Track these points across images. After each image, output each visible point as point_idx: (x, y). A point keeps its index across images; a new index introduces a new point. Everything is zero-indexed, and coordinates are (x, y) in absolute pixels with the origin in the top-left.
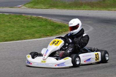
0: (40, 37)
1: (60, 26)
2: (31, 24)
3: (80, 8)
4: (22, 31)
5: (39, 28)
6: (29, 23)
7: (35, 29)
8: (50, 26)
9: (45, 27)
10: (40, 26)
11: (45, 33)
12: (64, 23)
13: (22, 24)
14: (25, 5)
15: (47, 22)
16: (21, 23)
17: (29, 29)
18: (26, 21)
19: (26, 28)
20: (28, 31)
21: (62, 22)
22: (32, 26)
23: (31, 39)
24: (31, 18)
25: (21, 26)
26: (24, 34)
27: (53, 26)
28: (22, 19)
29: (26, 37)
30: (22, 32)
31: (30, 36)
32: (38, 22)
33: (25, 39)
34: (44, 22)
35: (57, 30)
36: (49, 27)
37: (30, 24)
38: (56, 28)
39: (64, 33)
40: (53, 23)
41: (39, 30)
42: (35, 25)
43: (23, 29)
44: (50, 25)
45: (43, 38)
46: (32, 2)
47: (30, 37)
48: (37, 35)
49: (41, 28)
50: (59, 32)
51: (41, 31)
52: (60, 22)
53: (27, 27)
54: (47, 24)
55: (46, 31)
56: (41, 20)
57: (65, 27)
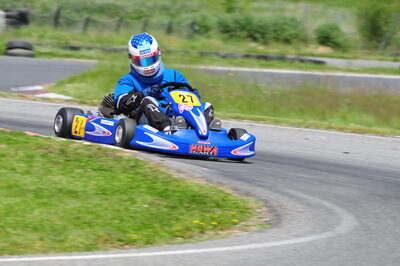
0: (89, 249)
1: (197, 200)
2: (59, 179)
3: (324, 119)
4: (9, 211)
5: (96, 200)
6: (48, 172)
7: (73, 204)
8: (149, 198)
9: (124, 197)
10: (103, 192)
11: (119, 229)
12: (221, 184)
13: (17, 176)
14: (61, 83)
15: (139, 177)
16: (13, 169)
17: (45, 204)
18: (38, 163)
19: (30, 196)
20: (37, 214)
21: (210, 181)
22: (60, 190)
23: (45, 252)
24: (63, 152)
25: (9, 187)
26: (14, 228)
27: (163, 195)
28: (21, 154)
29: (19, 240)
30: (7, 214)
31: (41, 239)
32: (94, 174)
33: (12, 254)
34: (121, 177)
35: (178, 219)
36: (143, 202)
37: (56, 179)
38: (173, 208)
39: (211, 233)
40: (168, 181)
41: (91, 213)
42: (78, 186)
43: (18, 200)
44: (151, 190)
45: (106, 250)
46: (94, 76)
47: (38, 245)
48: (75, 236)
49: (106, 204)
50: (188, 229)
51: (98, 217)
52: (203, 183)
53: (38, 193)
54: (139, 187)
55: (122, 220)
56: (111, 163)
57: (218, 206)
